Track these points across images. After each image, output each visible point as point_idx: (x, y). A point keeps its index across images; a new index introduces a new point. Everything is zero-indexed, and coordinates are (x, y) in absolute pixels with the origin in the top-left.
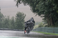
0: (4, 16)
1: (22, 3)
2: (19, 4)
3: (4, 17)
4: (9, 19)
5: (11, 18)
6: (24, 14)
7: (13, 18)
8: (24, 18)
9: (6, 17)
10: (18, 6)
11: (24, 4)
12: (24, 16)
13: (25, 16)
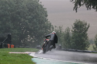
0: (54, 26)
1: (83, 5)
2: (78, 6)
3: (53, 28)
4: (60, 31)
5: (64, 31)
6: (86, 24)
7: (68, 29)
8: (86, 31)
9: (56, 28)
10: (76, 10)
11: (87, 7)
12: (87, 26)
13: (89, 27)
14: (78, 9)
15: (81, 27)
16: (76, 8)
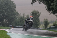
0: (20, 14)
1: (37, 1)
2: (34, 2)
3: (19, 15)
4: (24, 17)
5: (26, 16)
6: (39, 13)
7: (28, 16)
8: (39, 16)
9: (21, 15)
10: (33, 4)
11: (39, 2)
12: (39, 14)
13: (40, 14)
14: (34, 3)
15: (35, 14)
16: (32, 3)
